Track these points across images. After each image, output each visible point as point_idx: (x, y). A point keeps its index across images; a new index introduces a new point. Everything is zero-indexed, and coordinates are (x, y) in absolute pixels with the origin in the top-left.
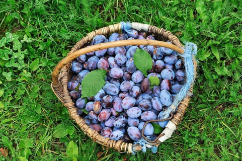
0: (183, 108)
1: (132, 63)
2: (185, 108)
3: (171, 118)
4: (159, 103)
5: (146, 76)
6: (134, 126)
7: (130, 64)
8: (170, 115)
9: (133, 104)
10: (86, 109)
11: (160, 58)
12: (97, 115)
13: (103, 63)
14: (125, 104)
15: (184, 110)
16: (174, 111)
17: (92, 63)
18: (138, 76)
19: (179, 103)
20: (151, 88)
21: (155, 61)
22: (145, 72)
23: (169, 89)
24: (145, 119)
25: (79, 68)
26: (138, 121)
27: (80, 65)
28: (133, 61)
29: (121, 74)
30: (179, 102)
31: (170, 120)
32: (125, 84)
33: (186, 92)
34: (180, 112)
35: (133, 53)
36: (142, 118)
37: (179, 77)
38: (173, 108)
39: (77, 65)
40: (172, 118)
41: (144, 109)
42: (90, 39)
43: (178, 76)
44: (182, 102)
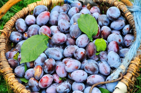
0: (134, 68)
1: (76, 27)
2: (136, 67)
3: (120, 78)
4: (106, 65)
5: (91, 40)
6: (79, 90)
7: (73, 28)
8: (119, 76)
9: (78, 67)
10: (26, 76)
11: (106, 24)
12: (38, 80)
13: (45, 29)
14: (69, 66)
15: (135, 69)
16: (124, 71)
17: (33, 30)
18: (82, 39)
19: (129, 63)
20: (98, 54)
21: (101, 27)
22: (90, 37)
23: (116, 50)
24: (91, 82)
25: (19, 37)
26: (83, 85)
27: (19, 34)
28: (77, 25)
29: (64, 38)
30: (128, 61)
31: (120, 80)
32: (69, 48)
33: (137, 49)
34: (130, 71)
35: (77, 19)
36: (88, 81)
37: (128, 41)
38: (122, 68)
39: (16, 34)
40: (122, 79)
41: (90, 72)
42: (30, 10)
43: (126, 40)
44: (132, 62)
